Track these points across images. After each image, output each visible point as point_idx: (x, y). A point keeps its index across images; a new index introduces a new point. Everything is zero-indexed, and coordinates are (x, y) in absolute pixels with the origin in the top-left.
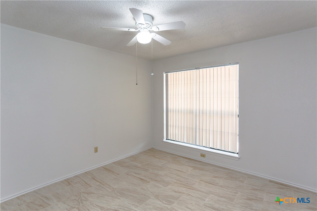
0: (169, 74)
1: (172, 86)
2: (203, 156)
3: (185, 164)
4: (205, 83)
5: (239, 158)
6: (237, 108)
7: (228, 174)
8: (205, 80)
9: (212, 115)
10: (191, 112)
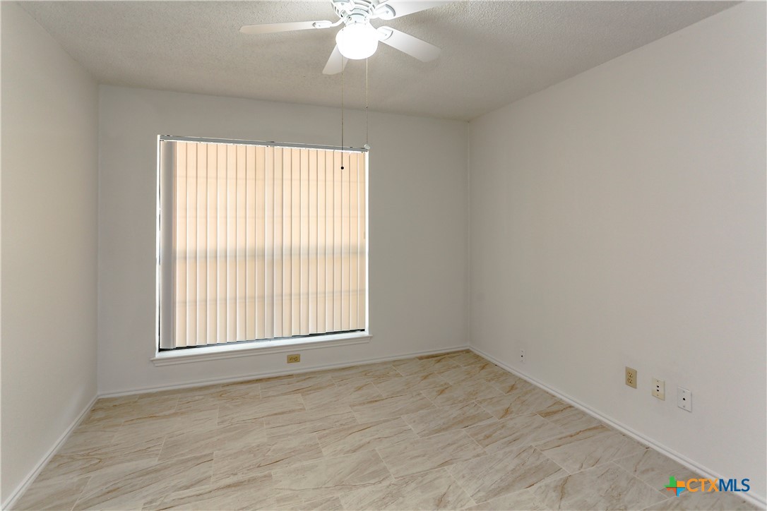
0: (180, 145)
1: (192, 181)
2: (294, 359)
3: (271, 393)
4: (295, 183)
5: (371, 337)
6: (365, 238)
7: (366, 374)
8: (296, 176)
9: (312, 257)
10: (258, 255)
